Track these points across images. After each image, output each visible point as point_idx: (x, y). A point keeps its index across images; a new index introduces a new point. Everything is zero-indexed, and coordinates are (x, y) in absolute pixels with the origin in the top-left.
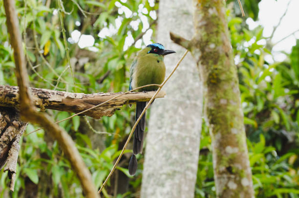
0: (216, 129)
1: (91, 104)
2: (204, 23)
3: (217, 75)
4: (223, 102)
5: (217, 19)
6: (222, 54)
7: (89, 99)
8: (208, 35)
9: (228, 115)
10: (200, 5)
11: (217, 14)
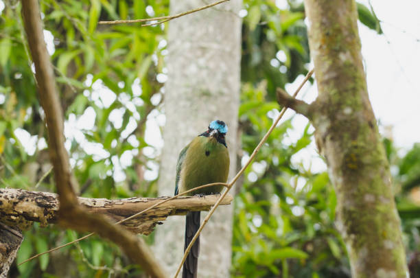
0: (360, 241)
1: (119, 215)
2: (333, 74)
3: (357, 156)
4: (369, 198)
5: (353, 69)
6: (363, 123)
7: (115, 206)
8: (340, 93)
9: (378, 218)
10: (325, 47)
11: (351, 61)
